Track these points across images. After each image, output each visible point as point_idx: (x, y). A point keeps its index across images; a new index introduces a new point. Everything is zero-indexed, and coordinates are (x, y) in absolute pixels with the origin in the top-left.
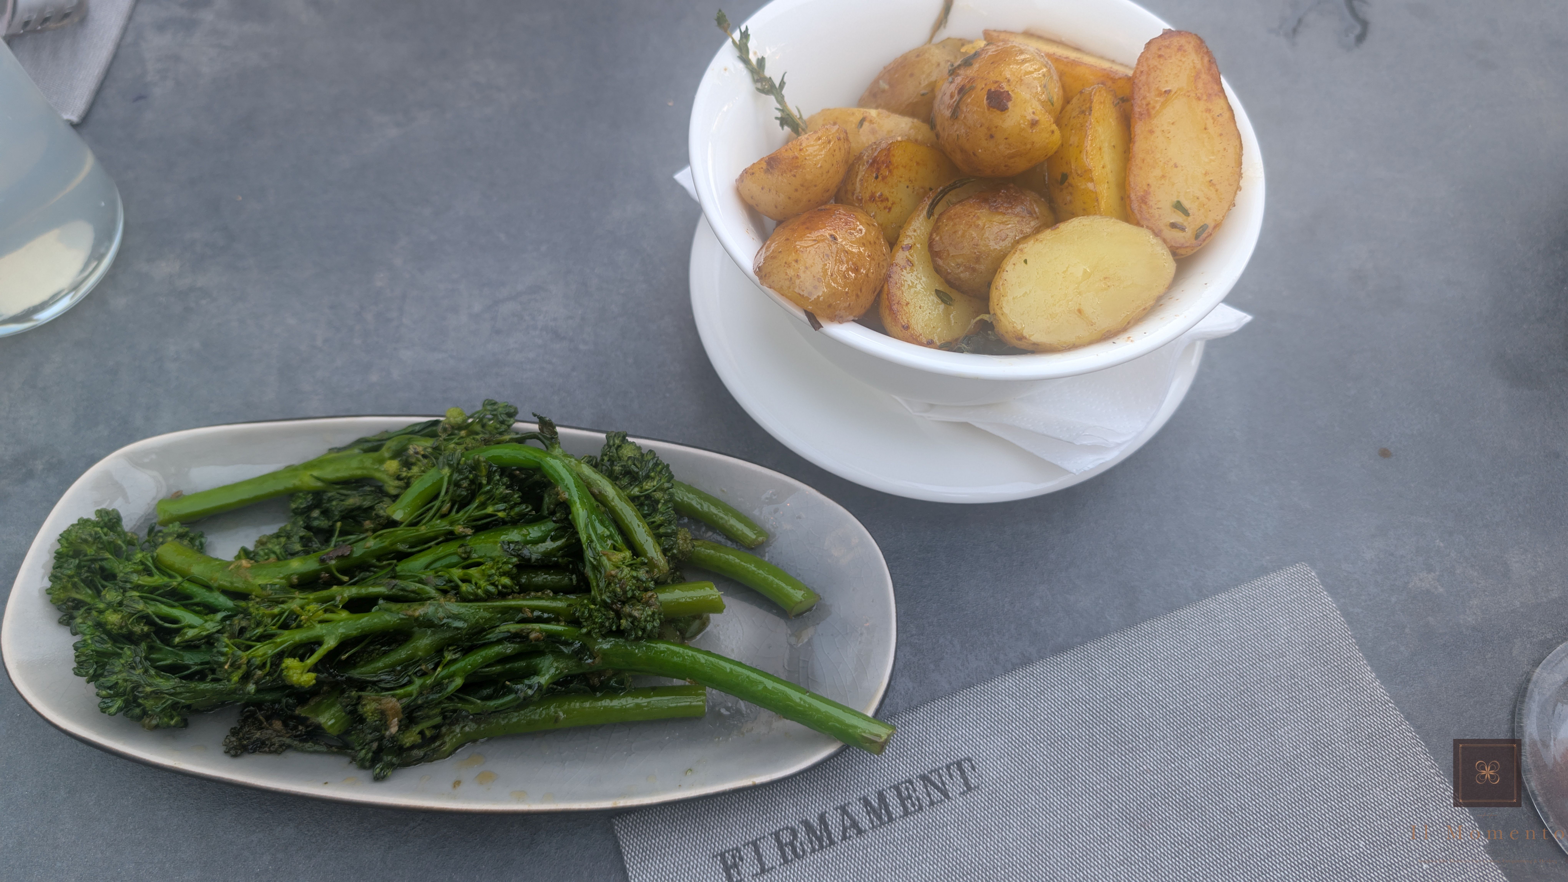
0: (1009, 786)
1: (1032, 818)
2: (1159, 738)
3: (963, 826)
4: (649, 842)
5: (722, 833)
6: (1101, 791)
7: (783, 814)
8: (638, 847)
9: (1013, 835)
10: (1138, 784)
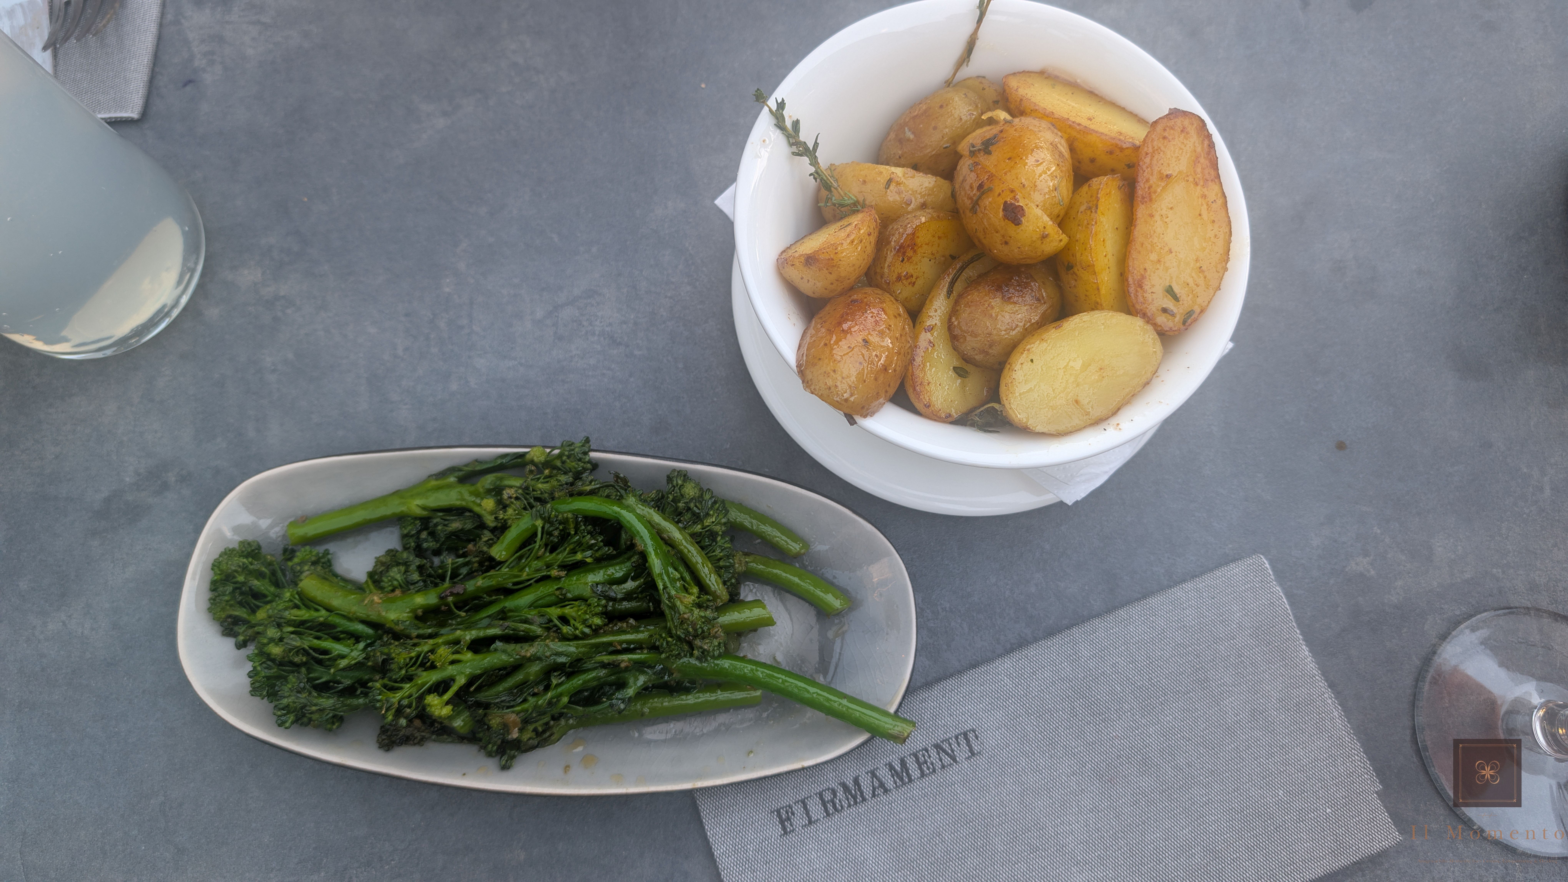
0: (1005, 751)
1: (1022, 776)
2: (1127, 709)
3: (968, 784)
4: (720, 802)
5: (777, 793)
6: (1078, 753)
7: (825, 777)
8: (711, 806)
9: (1007, 790)
10: (1108, 747)
